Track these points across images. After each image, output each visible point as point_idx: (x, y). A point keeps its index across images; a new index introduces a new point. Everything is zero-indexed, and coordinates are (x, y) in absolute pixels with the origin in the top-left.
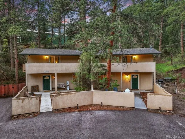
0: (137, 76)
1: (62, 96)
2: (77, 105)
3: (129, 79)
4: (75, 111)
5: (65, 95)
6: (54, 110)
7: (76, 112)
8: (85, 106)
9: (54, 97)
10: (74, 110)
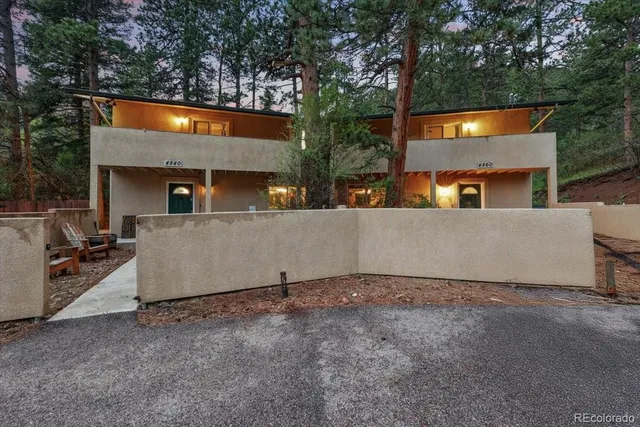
0: (477, 187)
1: (196, 225)
2: (283, 274)
3: (450, 199)
4: (267, 311)
5: (215, 223)
6: (148, 304)
7: (278, 320)
8: (321, 280)
9: (149, 230)
10: (261, 305)
